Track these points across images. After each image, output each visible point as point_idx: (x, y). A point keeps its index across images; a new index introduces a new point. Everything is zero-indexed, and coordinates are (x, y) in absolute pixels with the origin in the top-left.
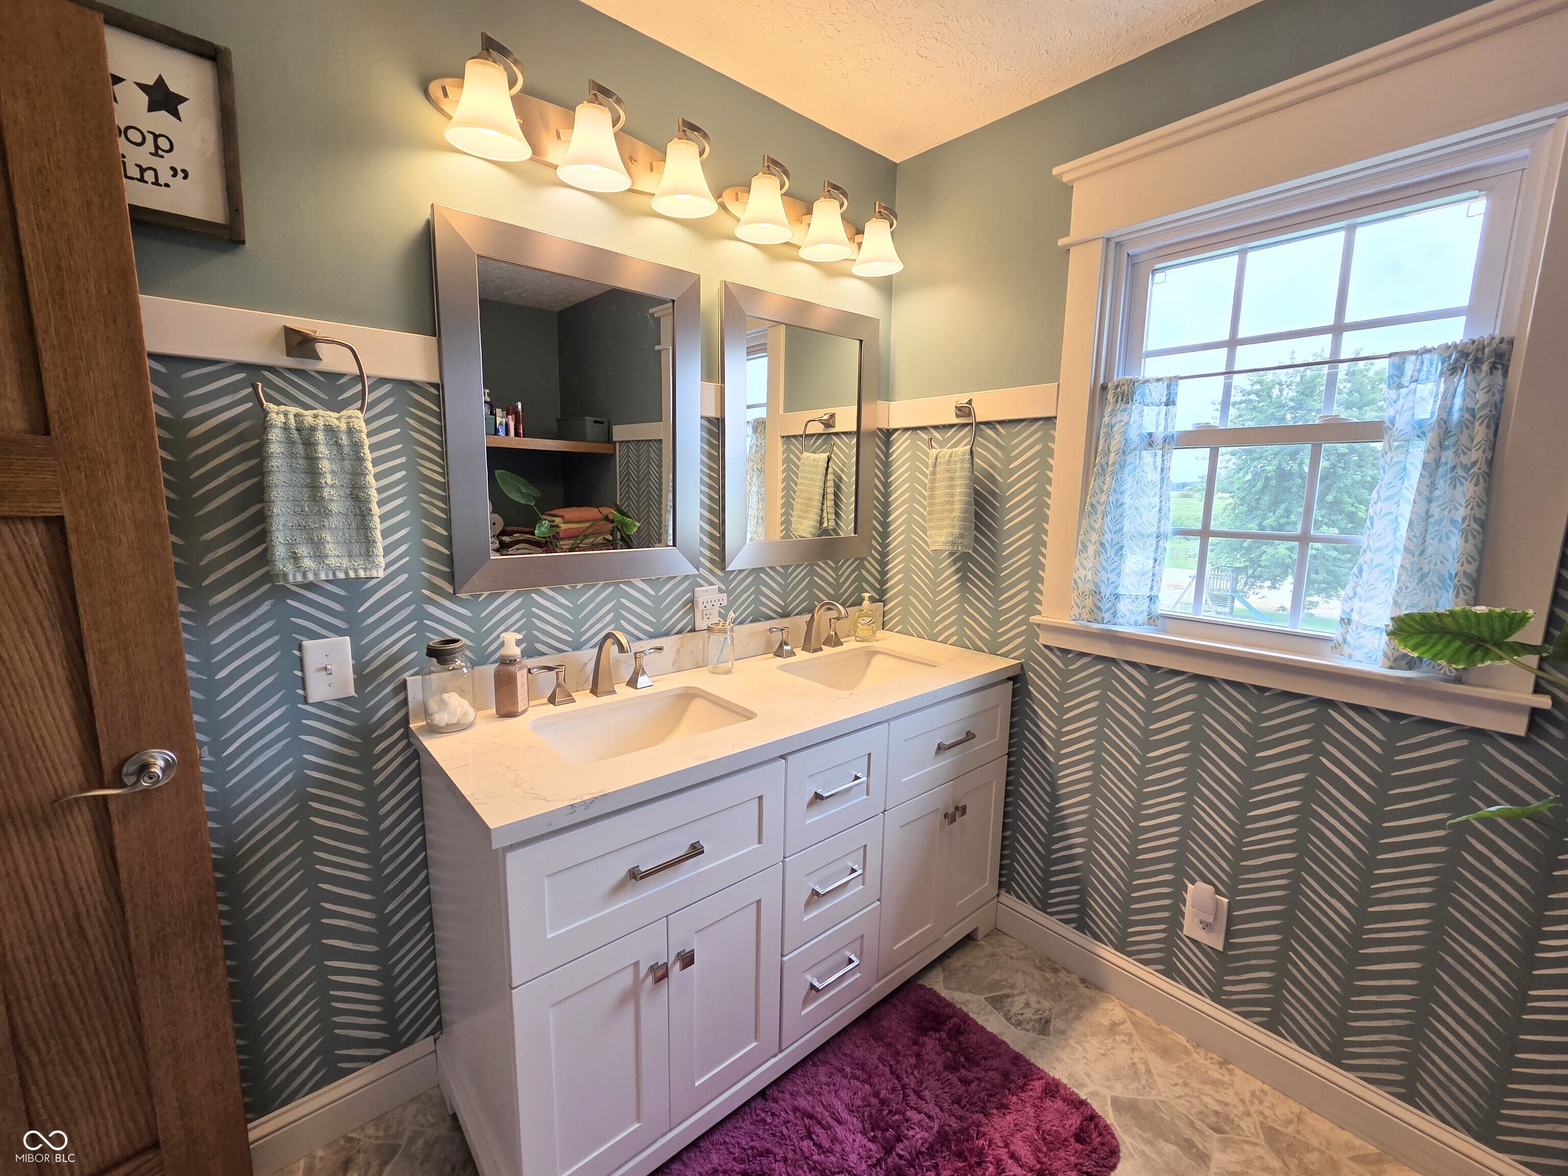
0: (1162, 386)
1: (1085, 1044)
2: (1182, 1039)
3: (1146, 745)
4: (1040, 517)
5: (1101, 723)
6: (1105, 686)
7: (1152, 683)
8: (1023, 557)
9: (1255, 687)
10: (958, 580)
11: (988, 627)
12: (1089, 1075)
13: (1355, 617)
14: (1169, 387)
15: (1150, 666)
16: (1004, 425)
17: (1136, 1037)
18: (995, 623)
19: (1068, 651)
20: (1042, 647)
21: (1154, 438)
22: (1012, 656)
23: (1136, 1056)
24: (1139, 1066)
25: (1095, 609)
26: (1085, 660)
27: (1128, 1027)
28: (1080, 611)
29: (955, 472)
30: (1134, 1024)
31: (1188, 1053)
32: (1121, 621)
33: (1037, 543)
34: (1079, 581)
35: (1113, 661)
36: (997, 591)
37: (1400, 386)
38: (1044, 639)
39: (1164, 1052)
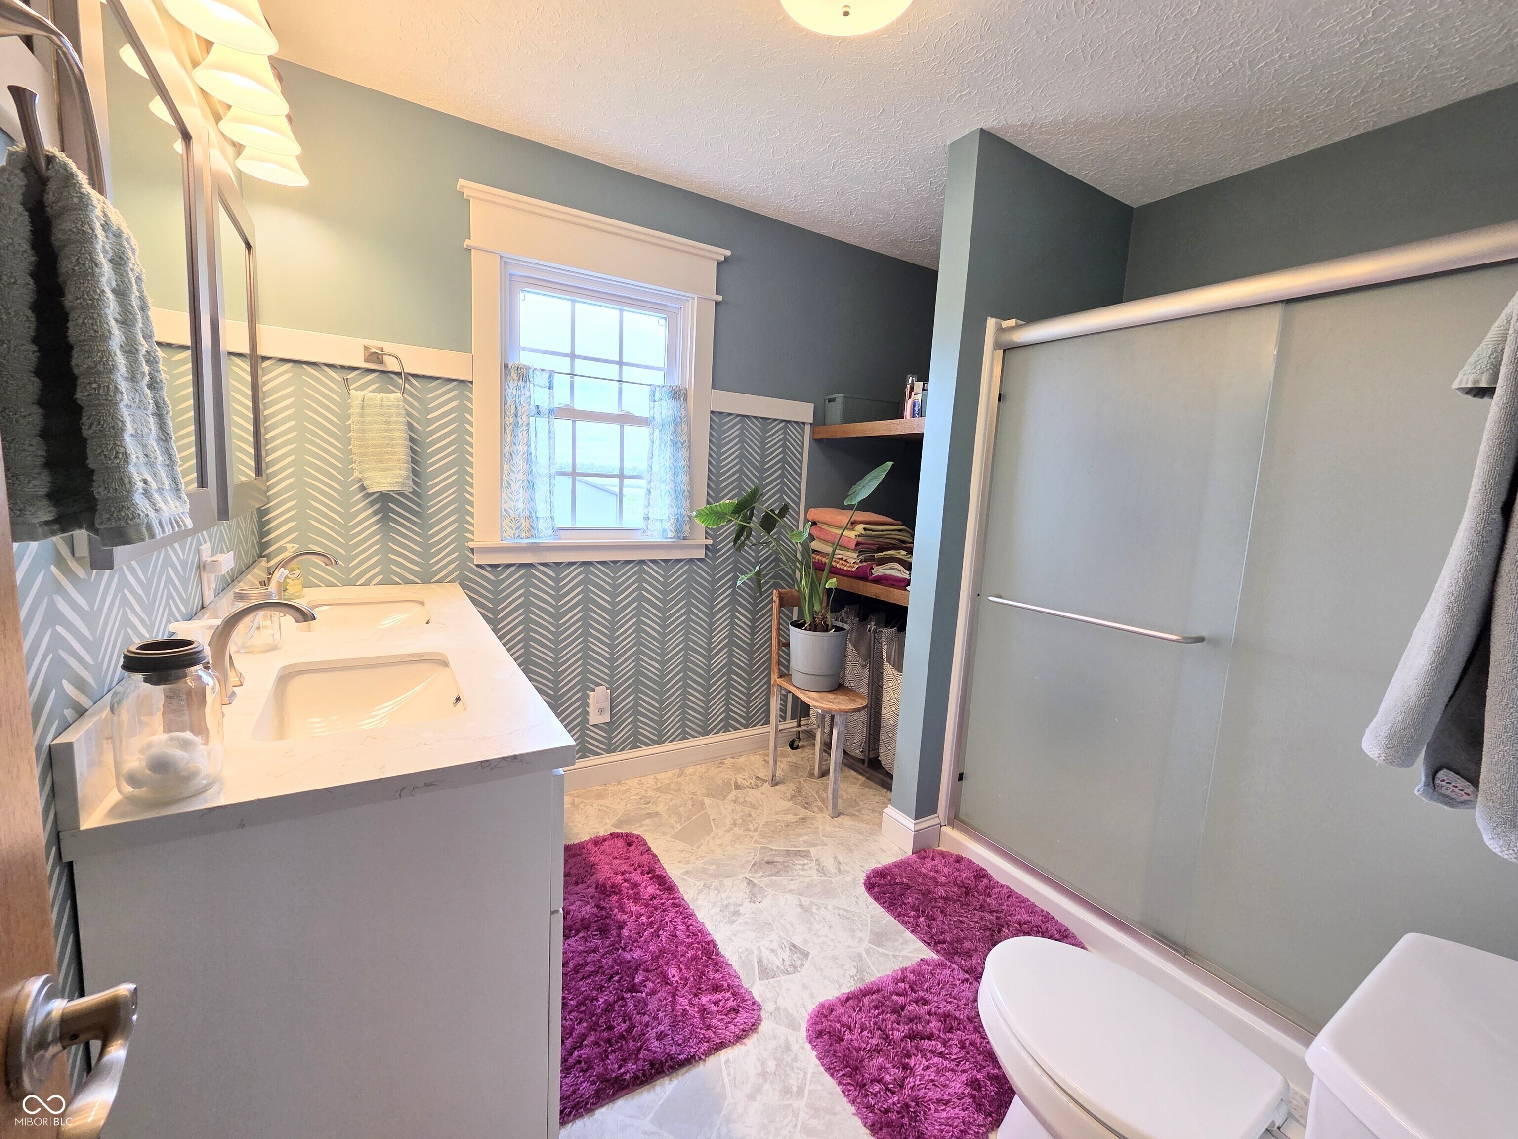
0: (546, 376)
1: (576, 820)
2: (599, 787)
3: (557, 616)
4: (462, 463)
5: (528, 612)
6: (527, 585)
7: (558, 575)
8: (449, 495)
9: (612, 561)
10: (377, 522)
11: (419, 560)
12: (594, 828)
13: (650, 516)
14: (550, 376)
15: (555, 563)
16: (418, 379)
17: (585, 801)
18: (426, 554)
19: (498, 565)
20: (475, 567)
21: (540, 409)
22: (446, 581)
23: (595, 805)
24: (602, 808)
25: (531, 529)
26: (512, 569)
27: (577, 801)
28: (514, 532)
29: (391, 416)
30: (577, 797)
31: (607, 790)
32: (541, 535)
33: (463, 483)
34: (509, 510)
35: (531, 565)
36: (425, 526)
37: (654, 401)
38: (478, 559)
39: (600, 796)
